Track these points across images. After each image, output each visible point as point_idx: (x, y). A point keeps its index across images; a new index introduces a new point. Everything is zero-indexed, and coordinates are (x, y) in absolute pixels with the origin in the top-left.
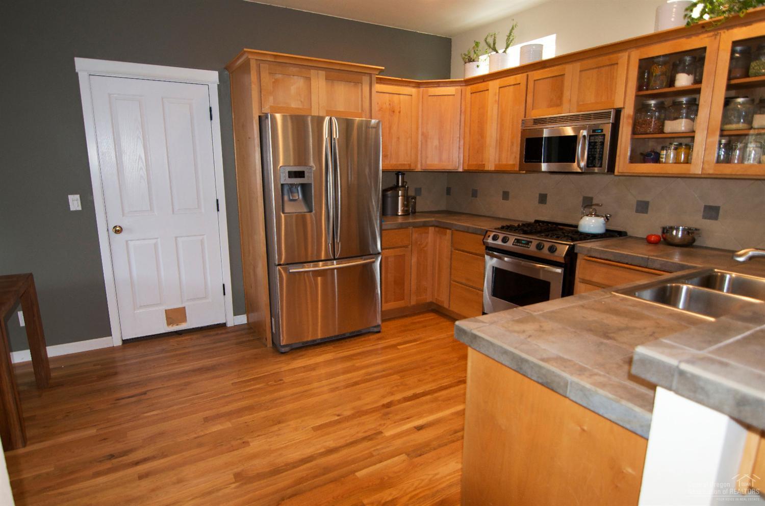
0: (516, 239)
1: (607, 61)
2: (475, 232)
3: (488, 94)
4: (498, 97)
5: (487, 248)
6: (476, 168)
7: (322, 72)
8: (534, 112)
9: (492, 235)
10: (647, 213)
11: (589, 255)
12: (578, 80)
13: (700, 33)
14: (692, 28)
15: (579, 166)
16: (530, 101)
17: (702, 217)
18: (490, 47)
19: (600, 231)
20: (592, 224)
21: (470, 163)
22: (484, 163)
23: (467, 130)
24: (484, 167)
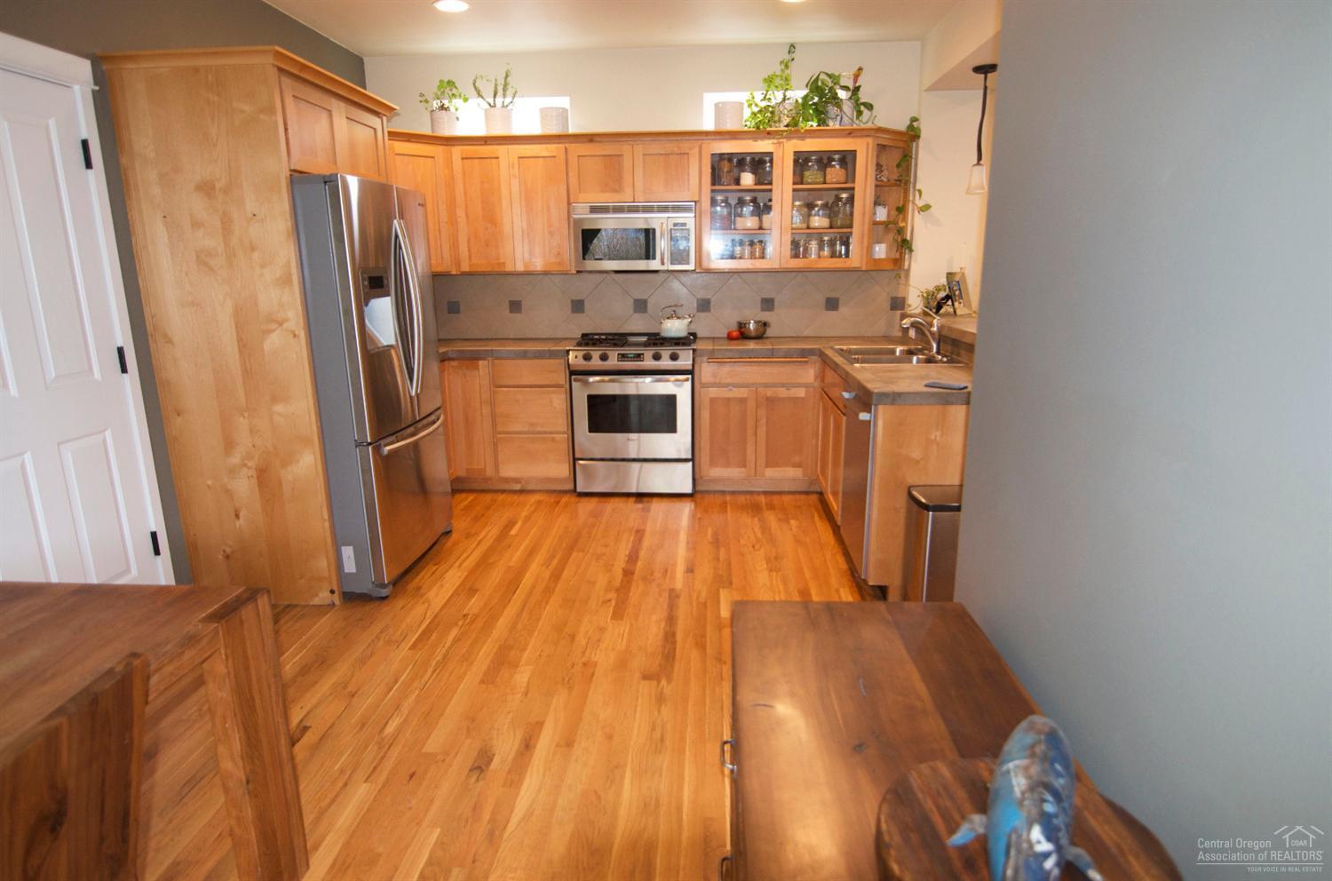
0: (619, 355)
1: (676, 149)
2: (539, 355)
3: (499, 164)
4: (516, 170)
5: (574, 373)
6: (489, 269)
7: (342, 105)
8: (582, 195)
9: (581, 354)
10: (709, 311)
11: (712, 356)
12: (641, 165)
13: (766, 138)
14: (759, 132)
15: (663, 264)
16: (573, 181)
17: (760, 309)
18: (480, 95)
19: (683, 334)
20: (675, 328)
21: (474, 261)
22: (502, 261)
23: (460, 213)
24: (504, 267)
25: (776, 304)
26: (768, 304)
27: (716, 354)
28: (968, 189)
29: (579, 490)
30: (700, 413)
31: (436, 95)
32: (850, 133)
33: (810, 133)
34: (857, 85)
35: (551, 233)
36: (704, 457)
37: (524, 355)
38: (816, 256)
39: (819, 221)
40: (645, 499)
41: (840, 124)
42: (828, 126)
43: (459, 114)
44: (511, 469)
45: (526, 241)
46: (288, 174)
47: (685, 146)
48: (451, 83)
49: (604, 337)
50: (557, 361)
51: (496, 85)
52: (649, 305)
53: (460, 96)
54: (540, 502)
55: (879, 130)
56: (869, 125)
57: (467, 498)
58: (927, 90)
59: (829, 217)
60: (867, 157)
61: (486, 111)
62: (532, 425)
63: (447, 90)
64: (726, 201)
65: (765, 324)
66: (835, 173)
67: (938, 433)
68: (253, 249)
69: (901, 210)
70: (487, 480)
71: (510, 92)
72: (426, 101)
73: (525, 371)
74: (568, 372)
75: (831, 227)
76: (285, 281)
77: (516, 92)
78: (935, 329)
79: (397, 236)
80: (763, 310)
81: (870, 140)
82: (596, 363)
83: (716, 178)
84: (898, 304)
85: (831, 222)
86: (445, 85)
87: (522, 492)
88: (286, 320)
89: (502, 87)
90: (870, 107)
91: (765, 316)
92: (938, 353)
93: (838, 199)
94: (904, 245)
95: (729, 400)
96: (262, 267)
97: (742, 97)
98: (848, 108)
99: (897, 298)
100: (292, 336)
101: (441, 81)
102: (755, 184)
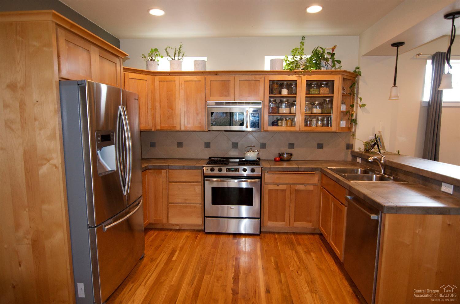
0: (227, 169)
1: (254, 79)
2: (190, 168)
3: (175, 84)
4: (183, 86)
5: (206, 177)
6: (169, 129)
7: (97, 49)
8: (211, 98)
9: (209, 168)
10: (265, 148)
11: (270, 171)
12: (238, 85)
13: (294, 74)
14: (291, 72)
15: (247, 127)
16: (208, 92)
17: (288, 148)
18: (168, 55)
19: (255, 159)
20: (251, 156)
21: (162, 125)
22: (175, 125)
23: (157, 104)
24: (176, 128)
25: (295, 145)
26: (292, 146)
27: (272, 170)
28: (390, 97)
29: (206, 231)
30: (264, 197)
31: (150, 55)
32: (331, 73)
33: (314, 73)
34: (334, 53)
35: (197, 114)
36: (265, 217)
37: (183, 168)
38: (316, 126)
39: (317, 110)
40: (238, 236)
41: (327, 69)
42: (321, 69)
43: (159, 63)
44: (175, 220)
45: (186, 117)
46: (58, 80)
47: (258, 77)
48: (156, 50)
49: (218, 159)
50: (198, 171)
51: (175, 50)
52: (239, 145)
53: (160, 55)
54: (188, 237)
55: (345, 71)
56: (339, 70)
57: (154, 233)
58: (363, 56)
59: (322, 109)
60: (339, 84)
61: (170, 61)
62: (186, 200)
63: (154, 53)
64: (275, 101)
65: (291, 155)
66: (324, 91)
67: (421, 230)
68: (36, 120)
69: (352, 106)
70: (163, 224)
71: (181, 54)
72: (145, 57)
73: (184, 175)
74: (203, 176)
75: (322, 113)
76: (52, 137)
77: (184, 54)
78: (382, 162)
79: (120, 114)
80: (289, 148)
81: (340, 76)
82: (216, 172)
83: (271, 91)
84: (350, 146)
85: (322, 111)
86: (154, 51)
87: (179, 230)
88: (52, 159)
89: (178, 52)
90: (339, 62)
91: (291, 151)
92: (384, 173)
93: (325, 101)
94: (353, 121)
95: (277, 190)
96: (41, 129)
97: (283, 57)
98: (330, 62)
99: (349, 144)
100: (55, 168)
101: (152, 49)
102: (288, 94)
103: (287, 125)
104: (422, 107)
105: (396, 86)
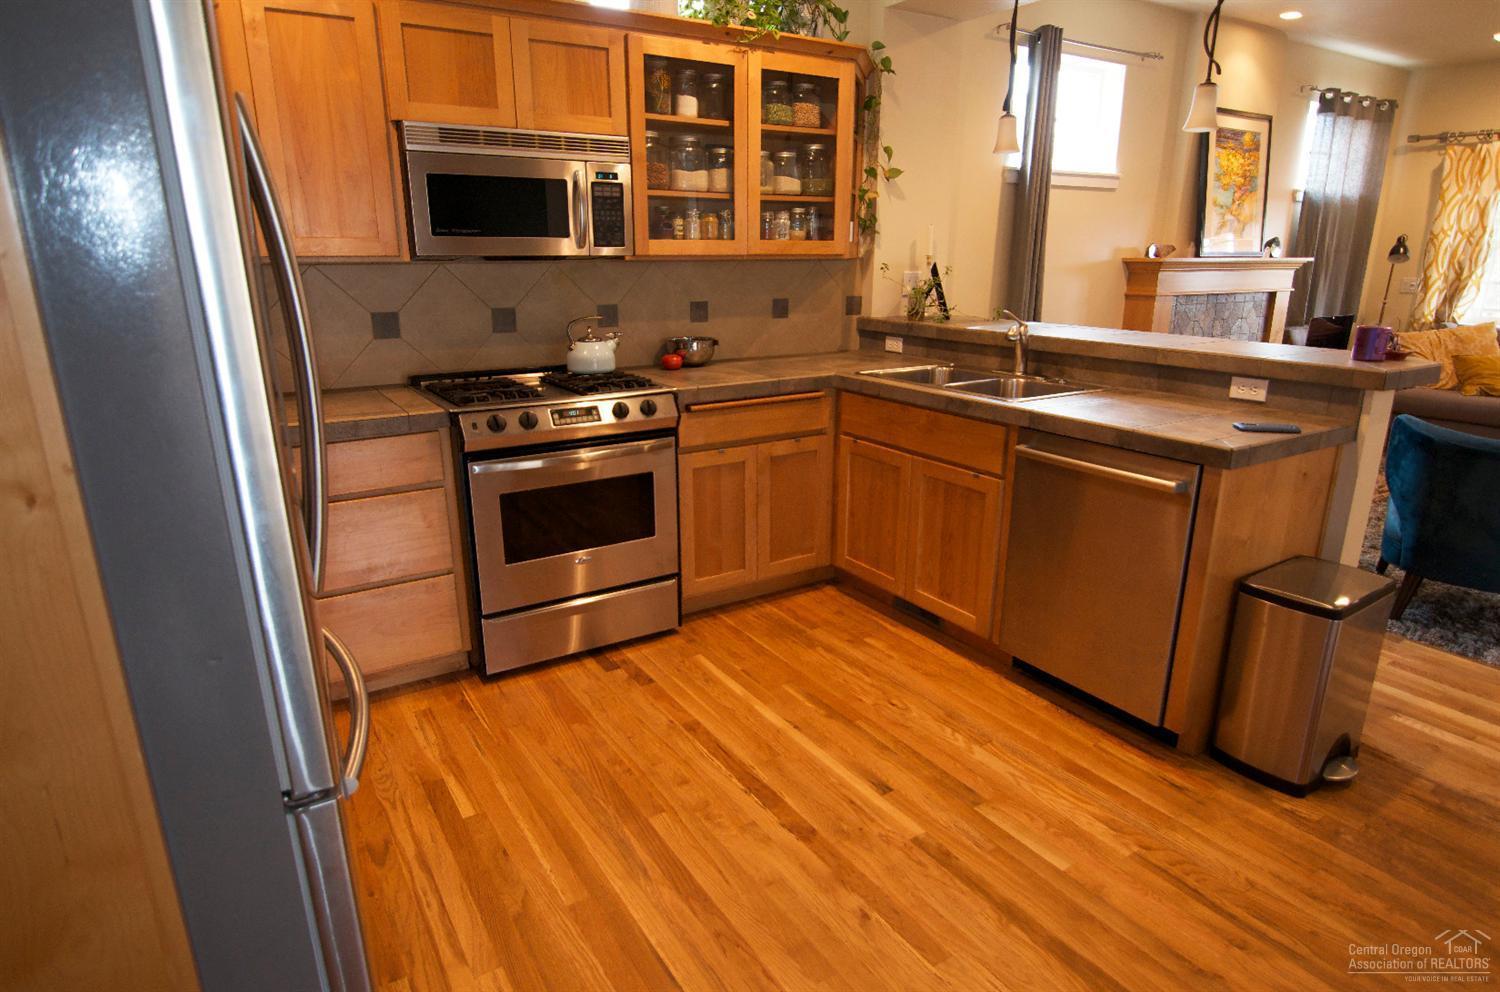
1: (586, 38)
2: (391, 429)
5: (472, 457)
8: (414, 107)
9: (482, 420)
10: (616, 324)
11: (691, 401)
12: (527, 57)
13: (725, 41)
14: (715, 29)
15: (580, 245)
17: (690, 320)
25: (710, 309)
26: (700, 311)
27: (702, 398)
32: (829, 50)
33: (782, 45)
36: (689, 568)
37: (354, 432)
39: (789, 183)
40: (611, 656)
50: (425, 436)
52: (518, 317)
54: (428, 715)
55: (857, 50)
58: (890, 7)
59: (802, 179)
60: (848, 94)
64: (658, 142)
65: (715, 341)
66: (806, 113)
69: (872, 174)
75: (803, 194)
80: (693, 320)
81: (850, 66)
83: (650, 101)
84: (853, 305)
85: (803, 186)
90: (843, 16)
91: (707, 328)
93: (807, 151)
95: (718, 468)
99: (852, 298)
102: (700, 116)
103: (704, 236)
104: (1005, 184)
105: (1011, 116)
